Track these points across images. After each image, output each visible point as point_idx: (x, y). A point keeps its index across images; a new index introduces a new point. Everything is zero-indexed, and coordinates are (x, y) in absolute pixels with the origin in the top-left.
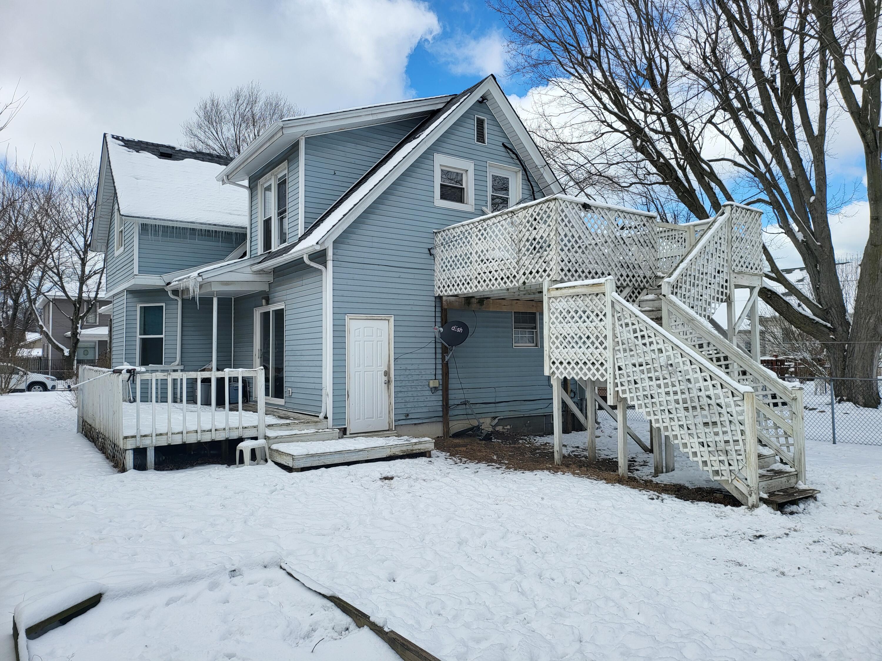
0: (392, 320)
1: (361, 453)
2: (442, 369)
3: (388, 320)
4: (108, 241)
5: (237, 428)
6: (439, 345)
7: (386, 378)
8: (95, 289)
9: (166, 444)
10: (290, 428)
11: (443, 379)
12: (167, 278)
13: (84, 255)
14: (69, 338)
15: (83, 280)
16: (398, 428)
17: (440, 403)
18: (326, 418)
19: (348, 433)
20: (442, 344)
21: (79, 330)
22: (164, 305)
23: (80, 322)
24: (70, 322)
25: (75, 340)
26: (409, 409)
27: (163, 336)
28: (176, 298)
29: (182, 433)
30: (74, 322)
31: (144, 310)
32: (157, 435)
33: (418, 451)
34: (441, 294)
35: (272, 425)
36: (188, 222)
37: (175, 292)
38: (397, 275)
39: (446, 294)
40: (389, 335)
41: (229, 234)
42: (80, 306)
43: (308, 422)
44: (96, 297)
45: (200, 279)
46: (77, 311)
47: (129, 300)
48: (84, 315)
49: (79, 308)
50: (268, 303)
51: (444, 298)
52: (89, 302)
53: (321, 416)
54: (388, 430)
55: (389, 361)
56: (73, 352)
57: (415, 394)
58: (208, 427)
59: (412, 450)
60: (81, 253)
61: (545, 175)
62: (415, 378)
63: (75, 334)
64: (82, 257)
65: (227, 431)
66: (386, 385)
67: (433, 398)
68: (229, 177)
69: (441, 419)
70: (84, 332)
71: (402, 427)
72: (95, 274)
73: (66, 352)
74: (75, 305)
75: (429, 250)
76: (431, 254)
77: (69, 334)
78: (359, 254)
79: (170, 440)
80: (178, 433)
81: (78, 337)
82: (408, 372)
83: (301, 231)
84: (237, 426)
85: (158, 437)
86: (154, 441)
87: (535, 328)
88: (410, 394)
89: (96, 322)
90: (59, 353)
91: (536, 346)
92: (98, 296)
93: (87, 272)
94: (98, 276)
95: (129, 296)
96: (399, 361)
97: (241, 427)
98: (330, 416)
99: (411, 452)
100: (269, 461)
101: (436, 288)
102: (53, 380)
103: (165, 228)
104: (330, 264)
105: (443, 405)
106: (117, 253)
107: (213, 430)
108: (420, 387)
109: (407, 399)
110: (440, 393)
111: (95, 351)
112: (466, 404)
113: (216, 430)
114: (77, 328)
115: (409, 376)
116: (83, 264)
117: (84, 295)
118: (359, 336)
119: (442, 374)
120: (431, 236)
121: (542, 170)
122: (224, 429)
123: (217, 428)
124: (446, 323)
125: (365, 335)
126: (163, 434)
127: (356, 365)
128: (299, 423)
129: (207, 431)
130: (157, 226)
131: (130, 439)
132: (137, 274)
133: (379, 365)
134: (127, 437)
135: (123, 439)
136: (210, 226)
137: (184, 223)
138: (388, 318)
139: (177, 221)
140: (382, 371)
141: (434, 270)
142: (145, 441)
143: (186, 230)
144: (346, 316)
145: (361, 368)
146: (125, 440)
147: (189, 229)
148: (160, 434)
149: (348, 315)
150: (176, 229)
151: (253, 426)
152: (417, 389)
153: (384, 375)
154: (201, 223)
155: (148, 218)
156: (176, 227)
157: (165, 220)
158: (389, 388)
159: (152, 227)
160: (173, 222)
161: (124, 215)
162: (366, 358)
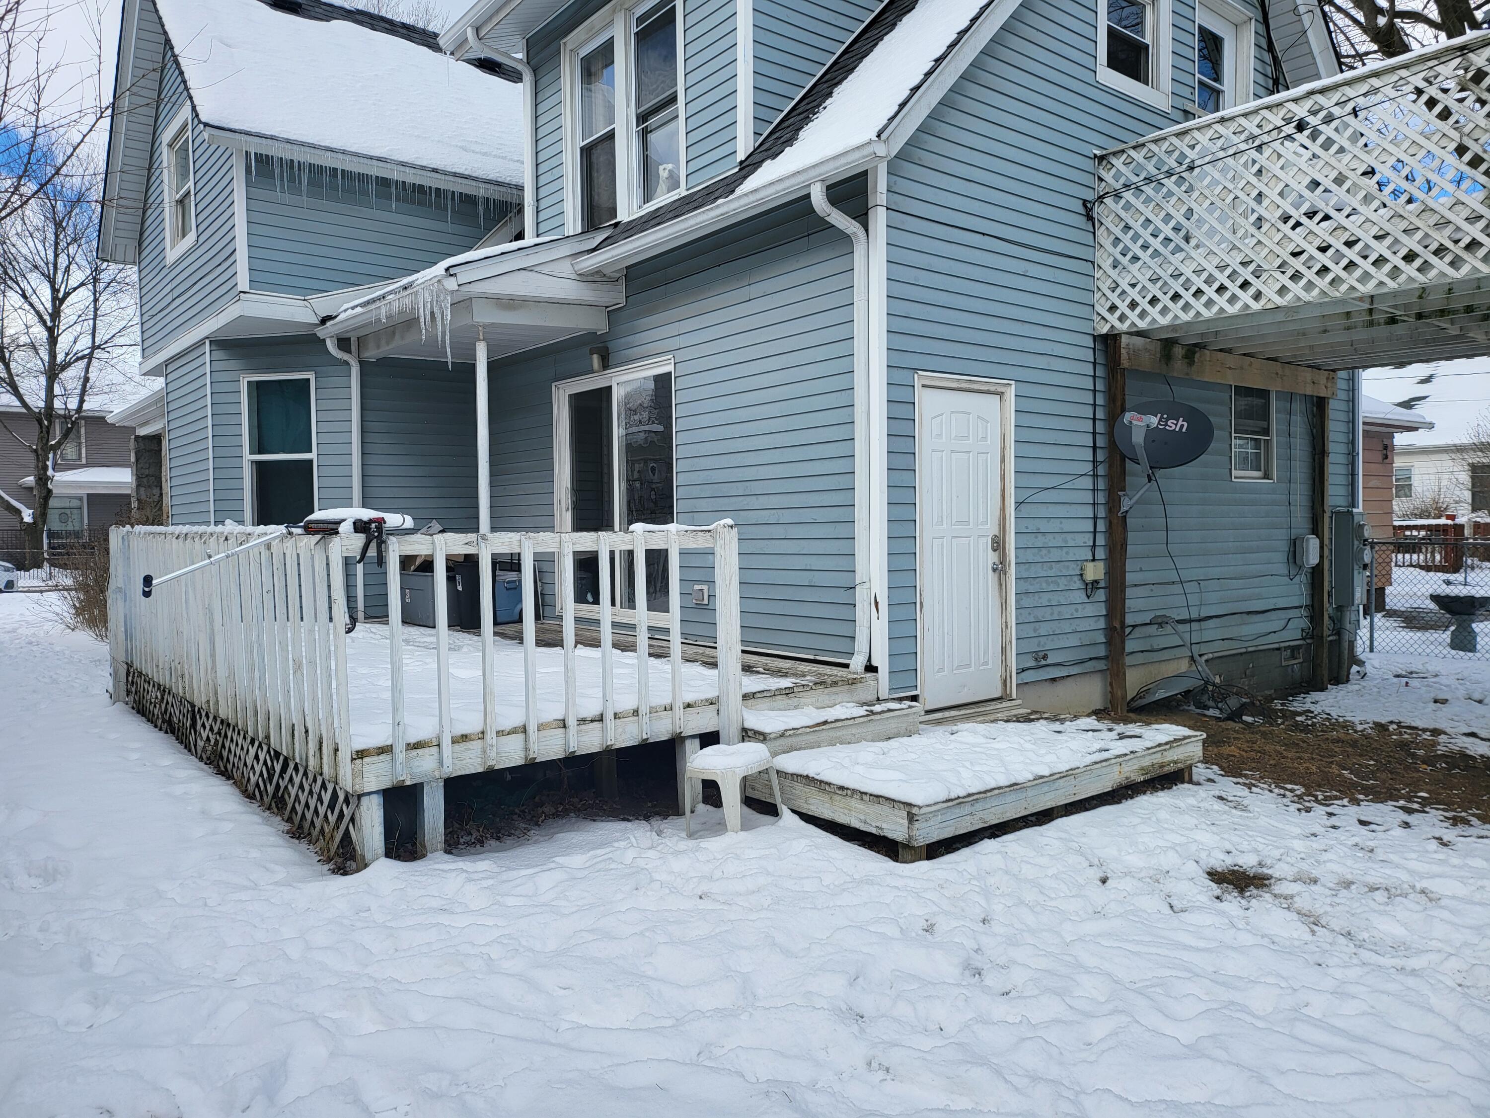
0: (1011, 392)
2: (1107, 533)
3: (1001, 394)
4: (141, 234)
5: (668, 708)
6: (1102, 470)
7: (996, 557)
8: (78, 391)
9: (480, 770)
10: (805, 701)
11: (1107, 559)
12: (323, 304)
13: (53, 320)
14: (31, 489)
15: (53, 372)
16: (1022, 692)
17: (1102, 624)
18: (871, 668)
21: (50, 472)
22: (311, 376)
23: (51, 456)
24: (32, 456)
25: (44, 492)
26: (1044, 641)
27: (313, 456)
28: (345, 357)
29: (524, 730)
30: (41, 455)
31: (259, 390)
32: (454, 741)
33: (1173, 768)
36: (371, 158)
37: (343, 343)
38: (1020, 267)
39: (1124, 327)
40: (1002, 436)
41: (469, 200)
42: (50, 422)
43: (835, 683)
44: (80, 409)
45: (451, 284)
46: (45, 434)
47: (218, 366)
48: (59, 444)
49: (48, 428)
50: (605, 365)
51: (1124, 339)
52: (66, 417)
53: (857, 663)
54: (1003, 699)
55: (1003, 509)
56: (42, 514)
57: (1055, 599)
58: (591, 709)
59: (1162, 766)
60: (47, 318)
61: (1310, 33)
62: (1055, 555)
63: (43, 480)
64: (49, 324)
65: (644, 718)
66: (996, 578)
67: (1089, 610)
68: (482, 34)
69: (1102, 665)
70: (60, 477)
71: (1027, 689)
72: (78, 359)
73: (27, 516)
74: (40, 422)
75: (1085, 204)
76: (1090, 218)
77: (30, 480)
79: (493, 754)
80: (513, 731)
81: (50, 486)
82: (1040, 541)
83: (744, 146)
84: (667, 701)
85: (458, 747)
86: (448, 761)
87: (1266, 431)
88: (1044, 599)
89: (80, 458)
90: (14, 519)
91: (1266, 476)
92: (86, 406)
93: (60, 358)
94: (82, 364)
95: (219, 355)
96: (1026, 510)
97: (679, 705)
98: (881, 660)
99: (1161, 772)
100: (785, 811)
101: (1101, 310)
102: (7, 570)
103: (316, 171)
104: (879, 218)
106: (171, 256)
107: (609, 716)
108: (1065, 581)
109: (1040, 613)
110: (1101, 595)
111: (81, 514)
112: (1160, 625)
113: (616, 716)
114: (46, 468)
115: (1044, 551)
116: (53, 340)
117: (58, 404)
118: (940, 436)
119: (1108, 547)
120: (1089, 165)
121: (1306, 19)
122: (636, 713)
123: (618, 710)
125: (953, 435)
126: (470, 735)
127: (935, 520)
128: (814, 687)
129: (592, 721)
130: (296, 165)
131: (375, 758)
132: (247, 290)
133: (981, 519)
134: (363, 751)
135: (353, 759)
136: (422, 172)
137: (362, 160)
138: (1000, 389)
139: (344, 152)
140: (988, 536)
141: (1093, 263)
142: (417, 764)
143: (368, 182)
144: (916, 376)
145: (945, 526)
146: (359, 761)
147: (374, 177)
148: (462, 736)
149: (920, 373)
150: (343, 177)
151: (707, 700)
152: (1058, 585)
153: (992, 548)
154: (403, 164)
155: (272, 138)
156: (343, 171)
157: (314, 147)
158: (1001, 584)
159: (282, 166)
160: (334, 155)
161: (211, 123)
162: (954, 498)
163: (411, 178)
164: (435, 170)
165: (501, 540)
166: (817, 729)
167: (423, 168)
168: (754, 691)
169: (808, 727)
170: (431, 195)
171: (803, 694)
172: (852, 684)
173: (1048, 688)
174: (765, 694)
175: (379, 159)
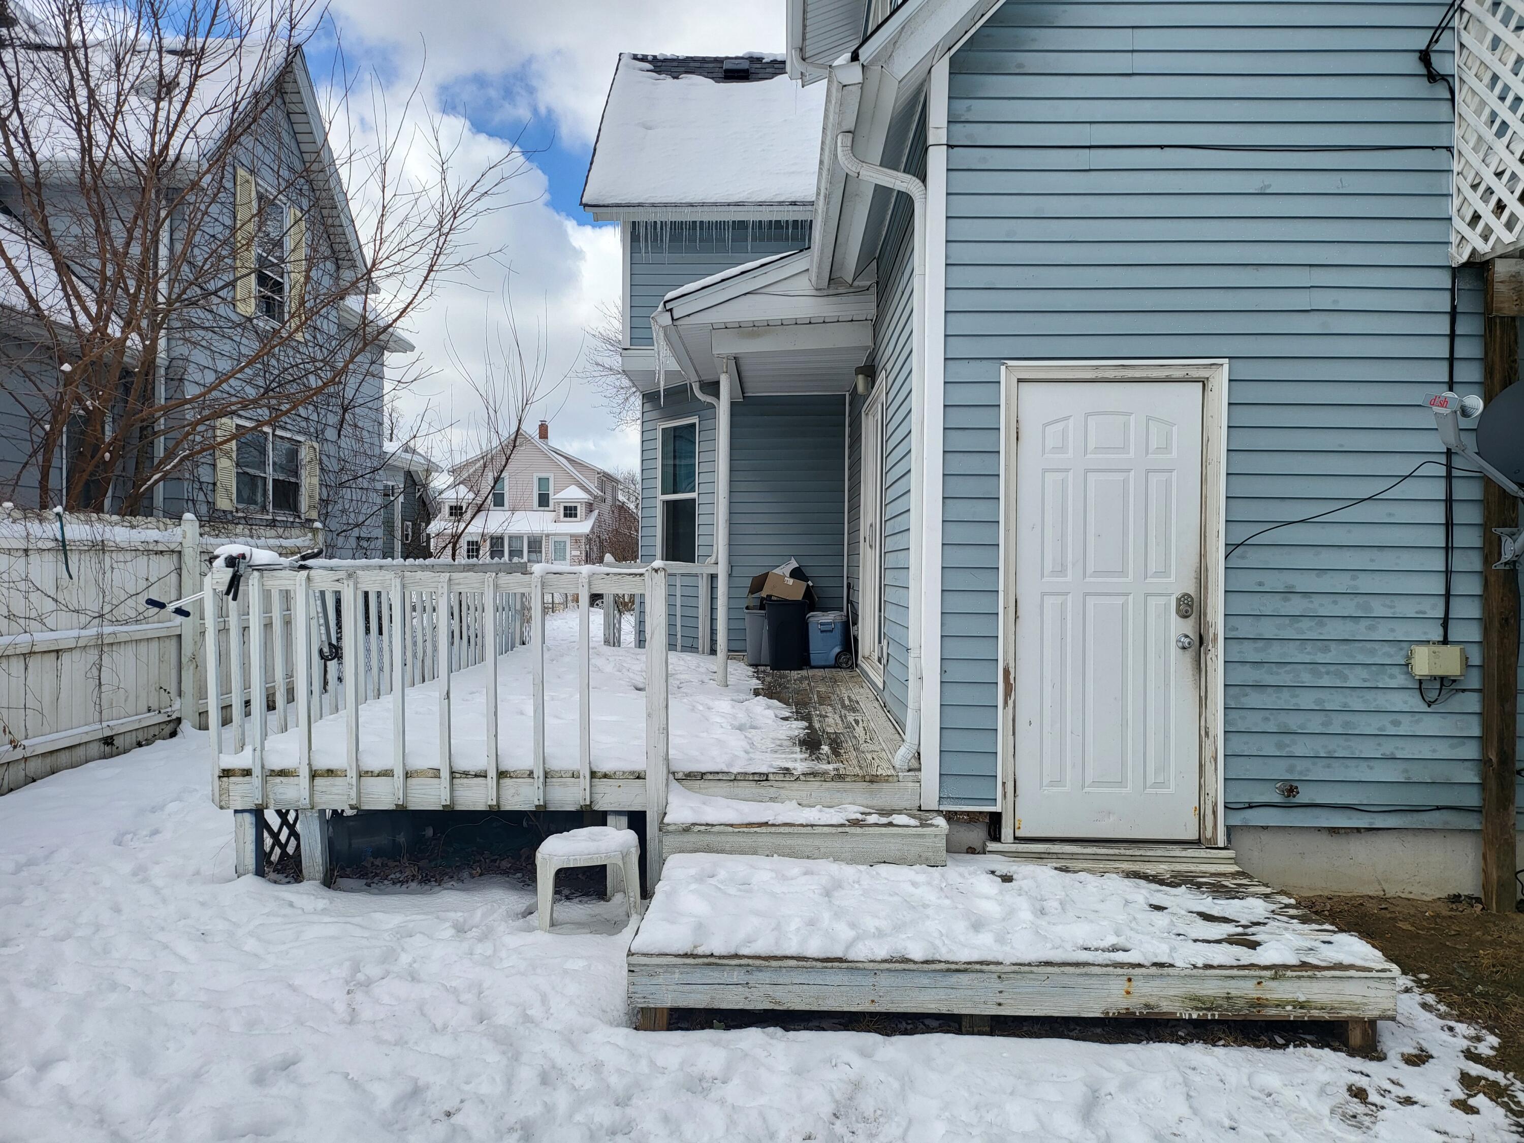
0: (1221, 378)
1: (964, 978)
2: (1485, 598)
3: (1203, 382)
5: (575, 775)
6: (1465, 490)
7: (1188, 627)
10: (772, 792)
11: (1484, 643)
16: (1246, 842)
17: (1472, 751)
18: (913, 765)
19: (1007, 832)
20: (1487, 482)
22: (696, 420)
26: (1300, 765)
27: (695, 495)
28: (709, 399)
33: (1290, 1012)
34: (1484, 248)
35: (702, 776)
36: (729, 205)
38: (1254, 182)
40: (1204, 443)
43: (841, 777)
47: (646, 417)
51: (1502, 269)
53: (901, 755)
54: (1196, 843)
55: (1202, 556)
57: (1334, 701)
59: (1259, 1003)
62: (1335, 630)
66: (1187, 659)
67: (1431, 725)
69: (1472, 822)
71: (1265, 837)
75: (1425, 56)
76: (1433, 77)
78: (1067, 111)
80: (383, 774)
82: (1296, 606)
84: (576, 767)
85: (322, 780)
86: (306, 793)
88: (1307, 700)
95: (647, 407)
96: (1251, 557)
97: (586, 771)
99: (1254, 1014)
101: (1460, 225)
104: (936, 161)
105: (1484, 762)
108: (1363, 673)
109: (1294, 722)
110: (1473, 702)
115: (1305, 624)
118: (1062, 449)
119: (1486, 623)
122: (531, 774)
124: (1508, 381)
125: (1091, 445)
126: (337, 770)
127: (1048, 567)
128: (802, 777)
129: (476, 776)
130: (659, 226)
131: (241, 779)
132: (628, 347)
133: (1152, 567)
134: (228, 771)
135: (220, 777)
136: (781, 208)
137: (720, 209)
138: (1203, 373)
139: (703, 205)
140: (1170, 595)
141: (1449, 149)
142: (281, 791)
143: (724, 229)
144: (1003, 368)
145: (1069, 578)
146: (225, 779)
147: (731, 224)
148: (328, 771)
149: (1010, 363)
150: (701, 229)
151: (632, 773)
152: (1345, 678)
153: (1177, 613)
154: (760, 204)
155: (640, 205)
156: (702, 222)
157: (676, 205)
158: (1199, 666)
159: (646, 229)
160: (694, 209)
161: (589, 203)
162: (1091, 539)
163: (766, 215)
164: (794, 203)
165: (373, 578)
166: (745, 830)
167: (781, 203)
168: (703, 770)
169: (732, 825)
170: (787, 228)
171: (786, 784)
172: (871, 782)
173: (1324, 840)
174: (720, 776)
175: (737, 204)
